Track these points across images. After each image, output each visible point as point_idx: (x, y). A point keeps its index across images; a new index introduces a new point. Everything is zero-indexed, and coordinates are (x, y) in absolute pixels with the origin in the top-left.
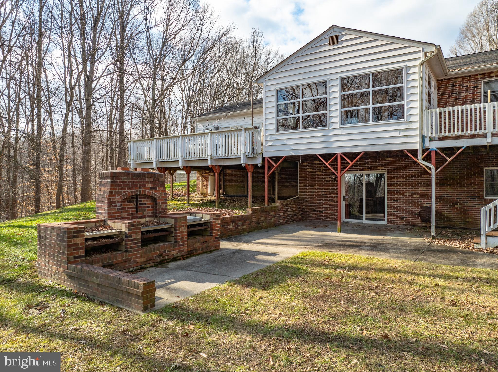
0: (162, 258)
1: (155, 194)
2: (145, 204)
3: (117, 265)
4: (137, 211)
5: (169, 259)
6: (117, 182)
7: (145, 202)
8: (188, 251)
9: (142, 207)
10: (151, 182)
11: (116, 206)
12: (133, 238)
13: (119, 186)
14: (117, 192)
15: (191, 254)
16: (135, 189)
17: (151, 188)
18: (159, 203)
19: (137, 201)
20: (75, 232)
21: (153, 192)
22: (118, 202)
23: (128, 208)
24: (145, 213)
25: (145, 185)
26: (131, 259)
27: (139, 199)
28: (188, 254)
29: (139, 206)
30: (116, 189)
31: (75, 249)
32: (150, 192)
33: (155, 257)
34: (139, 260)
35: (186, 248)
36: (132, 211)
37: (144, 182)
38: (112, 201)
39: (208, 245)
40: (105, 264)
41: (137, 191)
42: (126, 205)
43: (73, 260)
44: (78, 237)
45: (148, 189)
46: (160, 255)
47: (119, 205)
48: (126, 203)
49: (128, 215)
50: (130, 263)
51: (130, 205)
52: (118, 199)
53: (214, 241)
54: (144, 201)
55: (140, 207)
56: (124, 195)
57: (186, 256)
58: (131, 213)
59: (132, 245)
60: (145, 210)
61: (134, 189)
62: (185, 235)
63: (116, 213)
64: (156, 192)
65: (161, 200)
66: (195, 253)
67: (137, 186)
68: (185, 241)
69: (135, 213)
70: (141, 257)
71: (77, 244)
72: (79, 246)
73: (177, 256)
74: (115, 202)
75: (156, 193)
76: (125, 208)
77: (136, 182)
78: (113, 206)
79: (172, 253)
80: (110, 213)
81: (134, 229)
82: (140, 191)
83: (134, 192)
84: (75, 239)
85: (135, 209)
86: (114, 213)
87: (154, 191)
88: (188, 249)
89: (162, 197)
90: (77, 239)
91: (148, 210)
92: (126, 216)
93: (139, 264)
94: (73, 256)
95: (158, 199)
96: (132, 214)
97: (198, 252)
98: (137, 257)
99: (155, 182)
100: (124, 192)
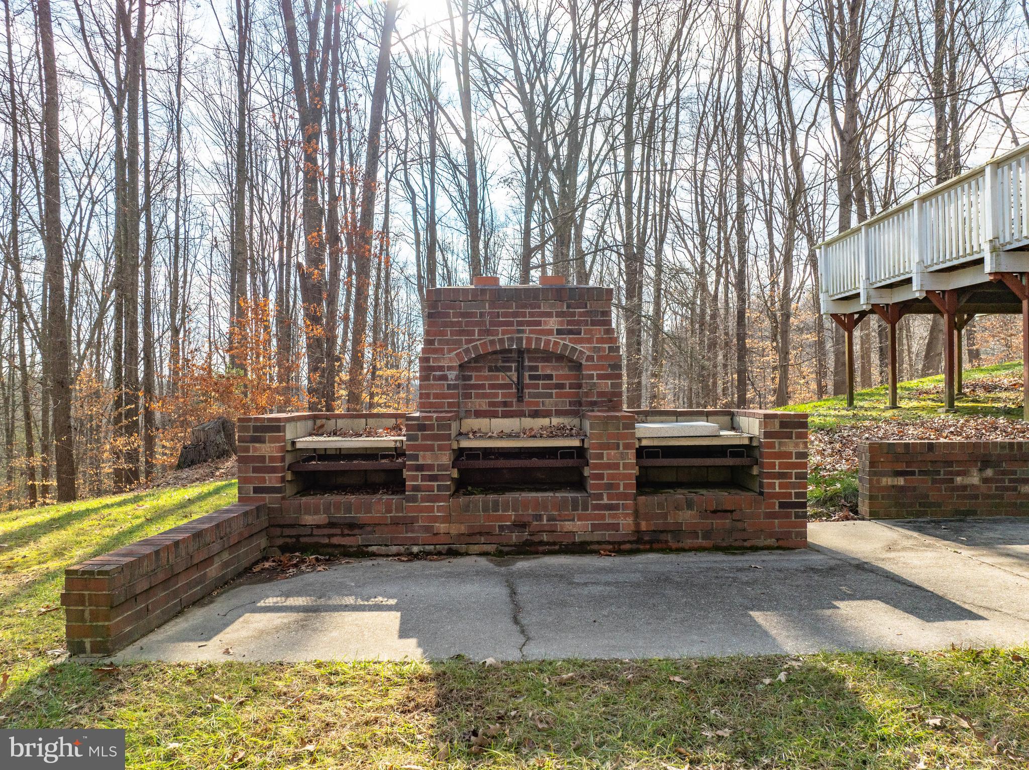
0: (526, 535)
1: (574, 350)
2: (550, 377)
3: (369, 529)
4: (520, 399)
5: (554, 544)
6: (447, 315)
7: (549, 372)
8: (638, 532)
9: (536, 386)
10: (558, 315)
11: (444, 378)
12: (421, 462)
13: (453, 324)
14: (447, 342)
15: (651, 542)
16: (503, 334)
17: (559, 332)
18: (591, 377)
19: (520, 369)
20: (256, 429)
21: (565, 341)
22: (450, 368)
23: (492, 387)
24: (549, 404)
25: (539, 323)
26: (414, 520)
27: (526, 363)
28: (637, 542)
29: (527, 381)
30: (443, 334)
31: (256, 470)
32: (556, 343)
33: (501, 527)
34: (442, 527)
35: (630, 521)
36: (504, 395)
37: (532, 315)
38: (431, 364)
39: (739, 525)
40: (334, 520)
41: (511, 340)
42: (486, 378)
43: (252, 494)
44: (264, 442)
45: (549, 332)
46: (520, 525)
47: (452, 375)
48: (487, 373)
49: (491, 404)
50: (413, 532)
51: (497, 378)
52: (451, 359)
53: (772, 515)
54: (544, 369)
55: (529, 386)
56: (467, 351)
57: (627, 546)
58: (500, 399)
59: (419, 483)
60: (550, 396)
61: (501, 334)
62: (627, 476)
63: (444, 396)
64: (580, 341)
65: (595, 368)
66: (674, 545)
67: (510, 324)
68: (625, 496)
69: (515, 400)
70: (447, 519)
71: (262, 458)
72: (267, 464)
73: (588, 539)
74: (441, 368)
75: (578, 347)
76: (482, 386)
77: (505, 315)
78: (435, 379)
79: (568, 526)
80: (428, 396)
81: (425, 438)
82: (521, 339)
83: (501, 341)
84: (257, 445)
85: (514, 390)
86: (436, 396)
87: (571, 340)
88: (637, 525)
89: (600, 358)
90: (263, 445)
91: (559, 396)
92: (485, 407)
93: (443, 539)
94: (251, 486)
95: (584, 362)
96: (505, 404)
97: (688, 542)
98: (435, 519)
99: (573, 314)
100: (468, 342)
